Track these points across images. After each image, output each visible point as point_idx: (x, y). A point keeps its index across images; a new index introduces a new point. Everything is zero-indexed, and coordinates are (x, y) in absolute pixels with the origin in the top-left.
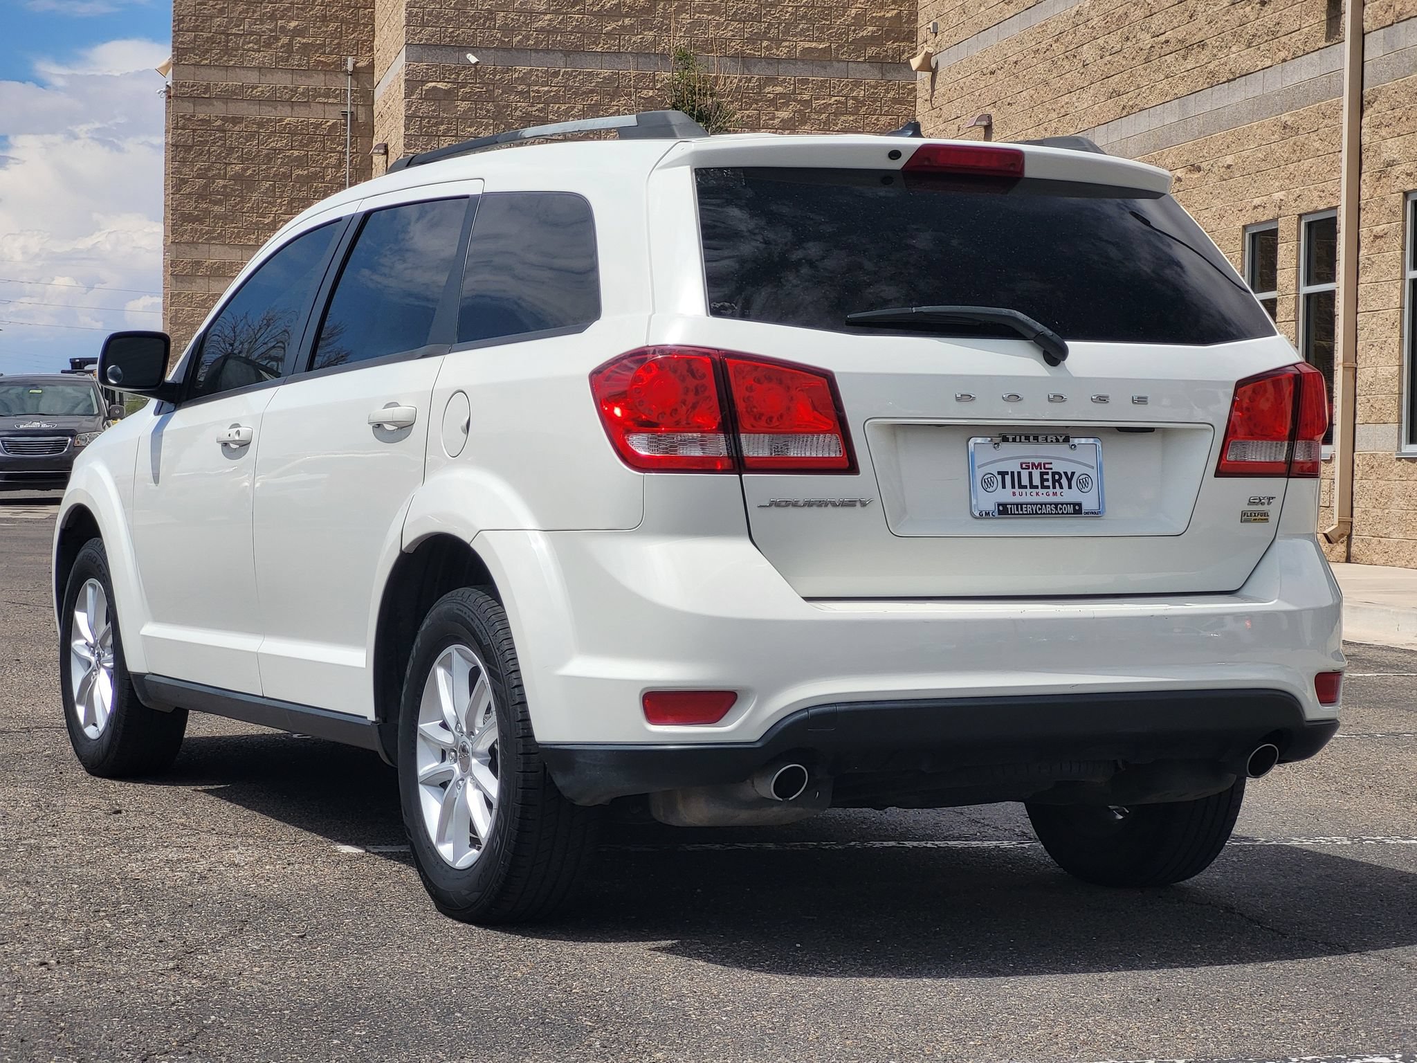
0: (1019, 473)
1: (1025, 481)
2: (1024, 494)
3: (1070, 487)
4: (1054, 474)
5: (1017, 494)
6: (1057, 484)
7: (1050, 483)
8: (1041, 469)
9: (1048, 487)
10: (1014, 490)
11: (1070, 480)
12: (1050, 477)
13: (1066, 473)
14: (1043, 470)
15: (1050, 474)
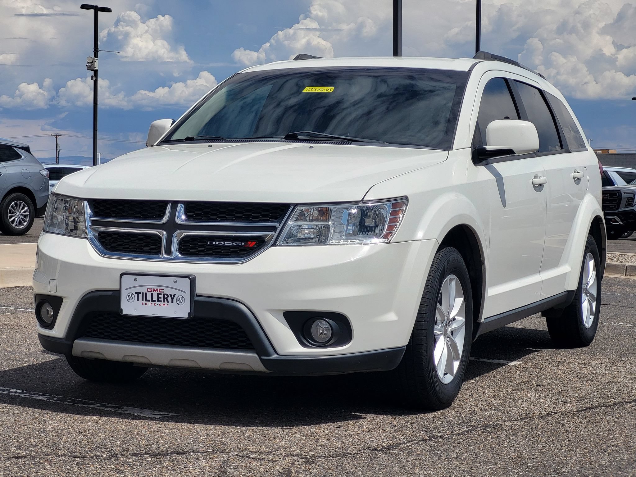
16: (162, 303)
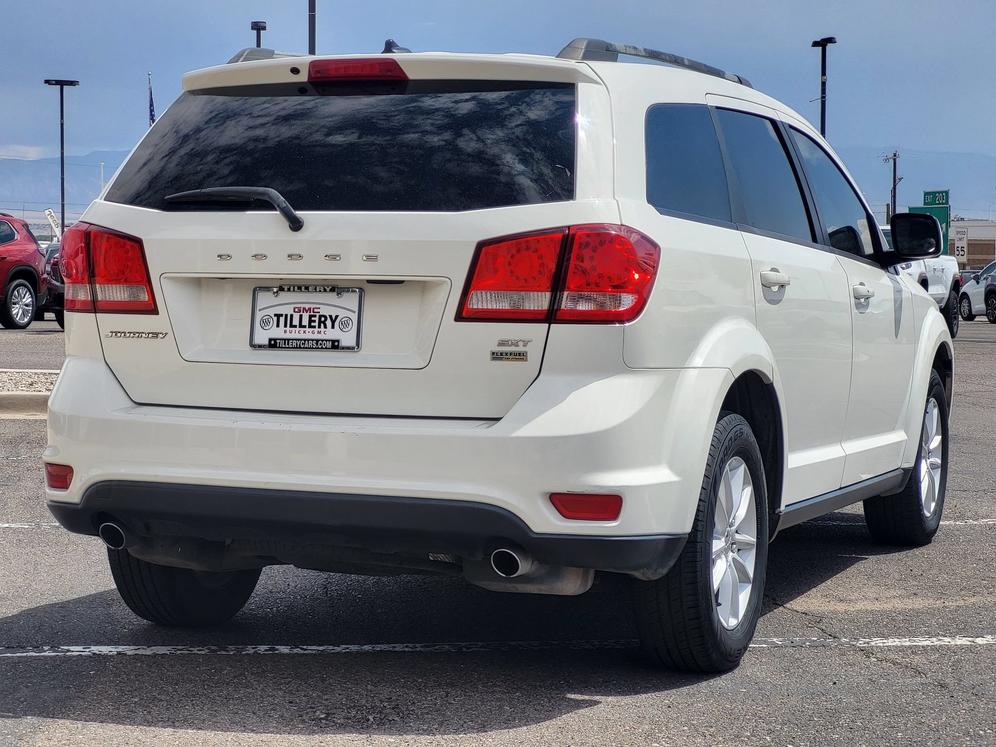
0: (292, 316)
1: (296, 322)
2: (293, 332)
3: (333, 327)
4: (320, 317)
5: (288, 331)
6: (322, 325)
7: (316, 324)
8: (310, 312)
9: (314, 327)
10: (286, 329)
11: (333, 322)
12: (317, 319)
13: (331, 317)
14: (312, 313)
15: (318, 317)
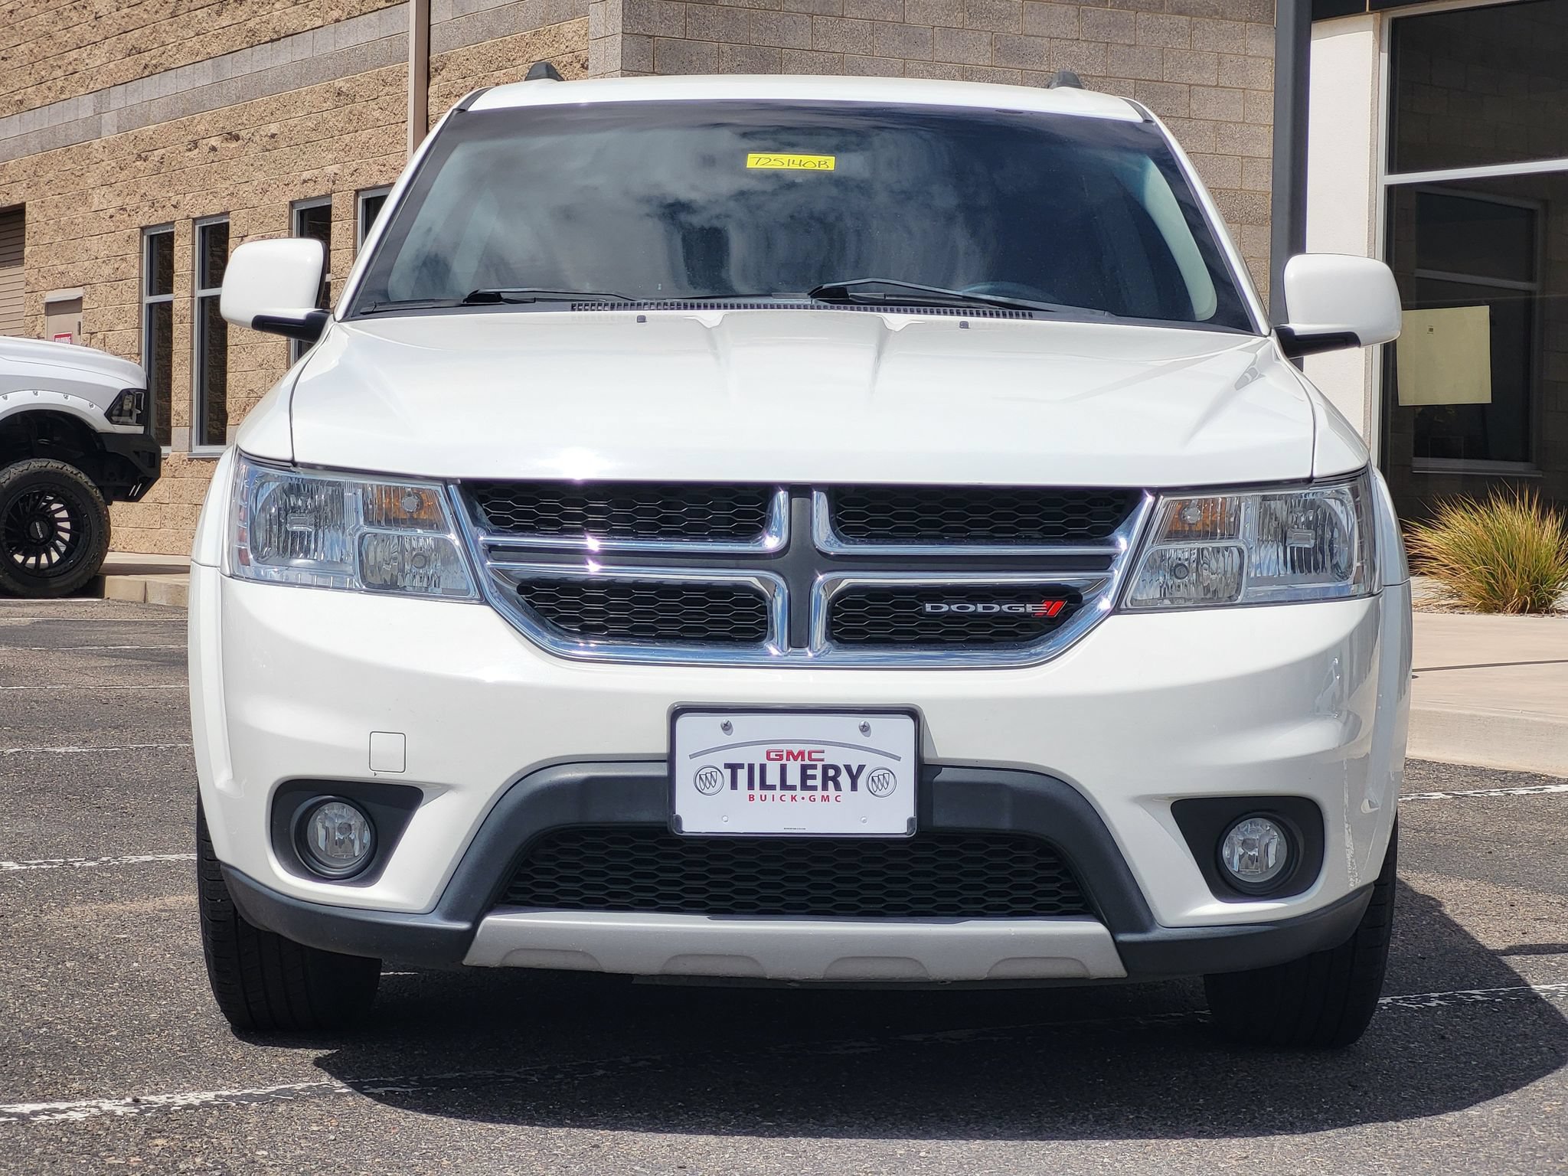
16: (819, 793)
